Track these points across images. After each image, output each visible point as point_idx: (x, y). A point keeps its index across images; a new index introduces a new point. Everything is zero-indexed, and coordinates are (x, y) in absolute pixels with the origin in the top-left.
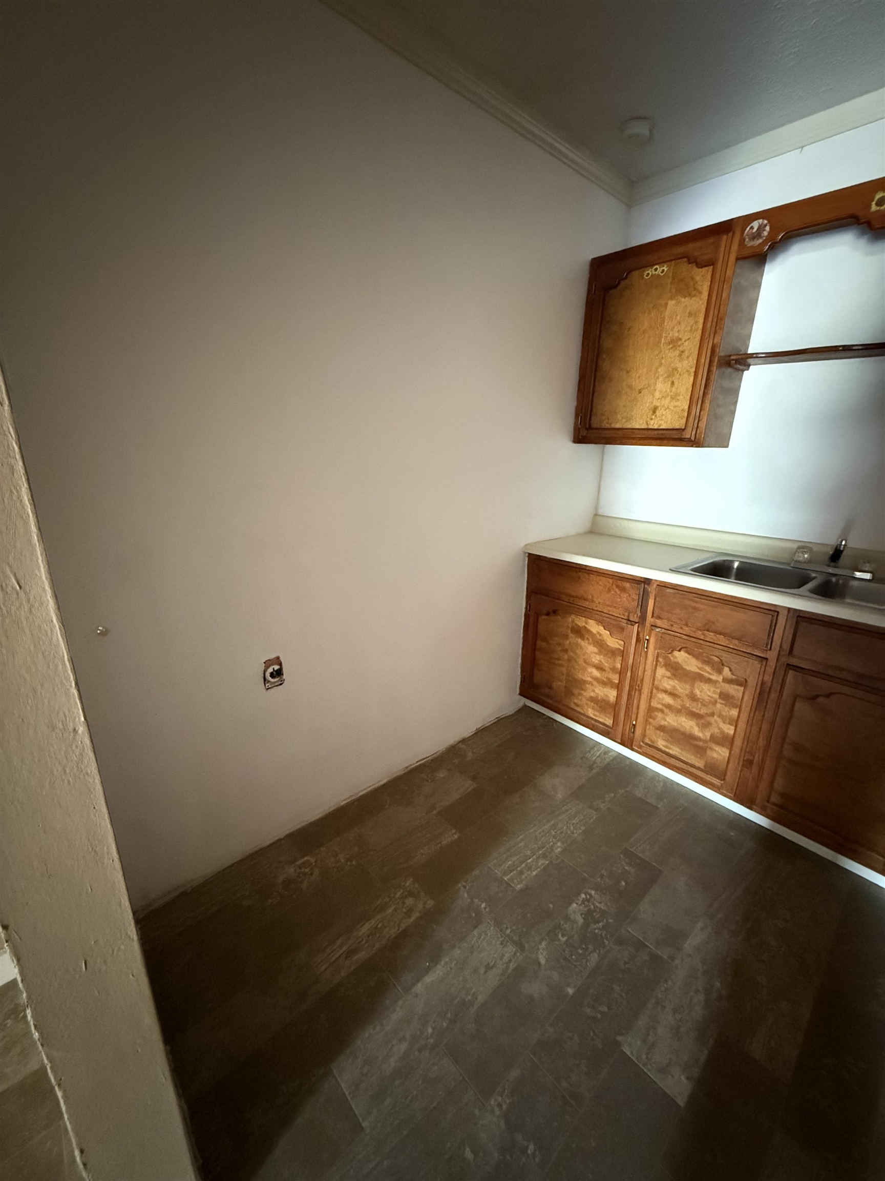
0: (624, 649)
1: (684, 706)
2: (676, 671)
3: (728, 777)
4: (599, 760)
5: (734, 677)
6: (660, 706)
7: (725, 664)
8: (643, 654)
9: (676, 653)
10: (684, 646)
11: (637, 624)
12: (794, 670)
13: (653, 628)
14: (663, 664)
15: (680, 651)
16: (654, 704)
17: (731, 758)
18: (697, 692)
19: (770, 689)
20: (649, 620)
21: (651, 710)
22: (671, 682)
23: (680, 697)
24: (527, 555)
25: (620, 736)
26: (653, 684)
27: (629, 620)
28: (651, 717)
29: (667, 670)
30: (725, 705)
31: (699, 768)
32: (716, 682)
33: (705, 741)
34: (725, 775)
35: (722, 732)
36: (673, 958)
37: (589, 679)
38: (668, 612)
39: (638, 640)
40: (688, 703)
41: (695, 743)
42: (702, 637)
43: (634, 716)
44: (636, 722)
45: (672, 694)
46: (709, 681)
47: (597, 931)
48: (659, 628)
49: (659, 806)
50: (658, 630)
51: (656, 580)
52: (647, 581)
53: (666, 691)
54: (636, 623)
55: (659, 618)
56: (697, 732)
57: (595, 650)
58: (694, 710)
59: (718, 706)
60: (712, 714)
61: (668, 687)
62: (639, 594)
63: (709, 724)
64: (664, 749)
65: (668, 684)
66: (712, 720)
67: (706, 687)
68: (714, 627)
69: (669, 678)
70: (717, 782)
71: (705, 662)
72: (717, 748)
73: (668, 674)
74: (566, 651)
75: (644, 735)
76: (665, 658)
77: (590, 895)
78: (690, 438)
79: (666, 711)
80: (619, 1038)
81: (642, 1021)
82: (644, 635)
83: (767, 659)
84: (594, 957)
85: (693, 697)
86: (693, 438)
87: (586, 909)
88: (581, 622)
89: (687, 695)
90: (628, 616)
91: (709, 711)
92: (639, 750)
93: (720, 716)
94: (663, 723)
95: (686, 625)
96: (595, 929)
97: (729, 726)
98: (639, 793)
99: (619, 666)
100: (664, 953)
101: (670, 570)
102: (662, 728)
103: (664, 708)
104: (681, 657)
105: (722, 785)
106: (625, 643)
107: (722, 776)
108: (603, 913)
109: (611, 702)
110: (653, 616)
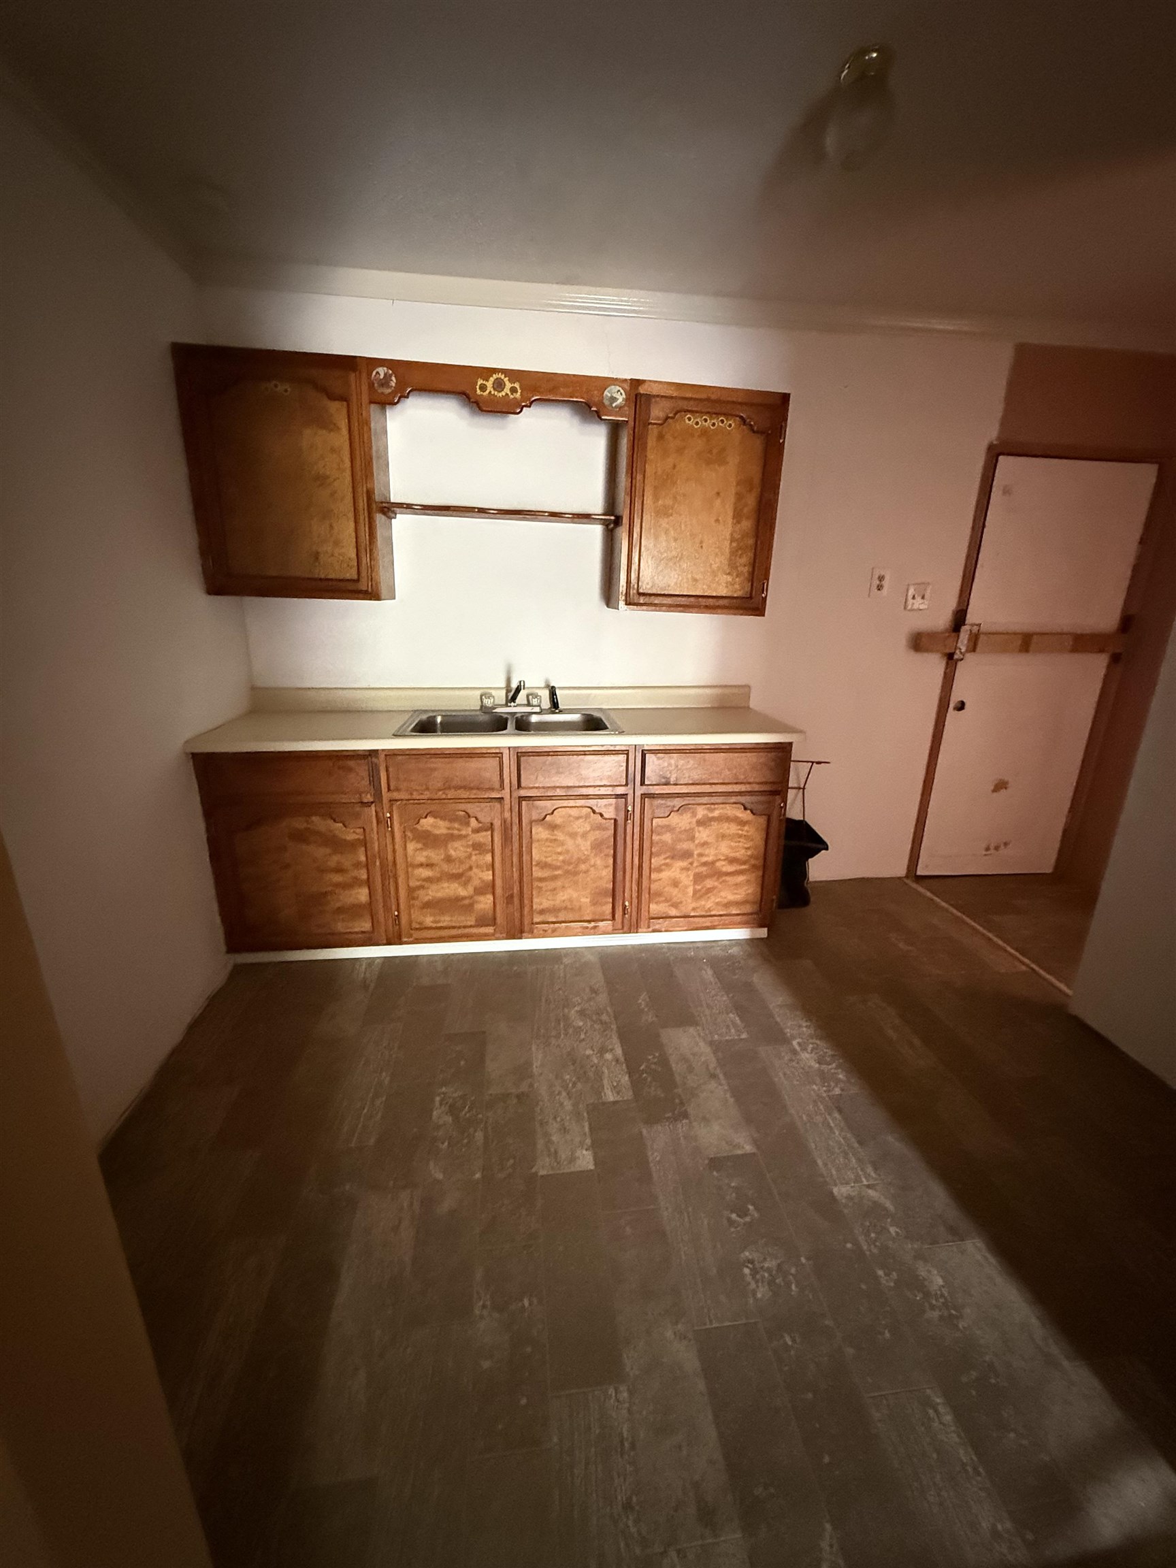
0: (365, 837)
1: (442, 872)
2: (428, 840)
3: (499, 921)
4: (368, 975)
5: (481, 825)
6: (418, 883)
7: (471, 814)
8: (388, 834)
9: (423, 821)
10: (428, 811)
11: (373, 805)
12: (525, 800)
13: (393, 802)
14: (411, 838)
15: (426, 817)
16: (413, 883)
17: (497, 901)
18: (452, 852)
19: (511, 825)
20: (386, 795)
21: (411, 891)
22: (425, 853)
23: (436, 865)
24: (191, 756)
25: (384, 937)
26: (407, 862)
27: (362, 802)
28: (413, 898)
29: (417, 842)
30: (480, 854)
31: (471, 926)
32: (466, 836)
33: (471, 897)
34: (495, 919)
35: (483, 881)
36: (531, 1085)
37: (330, 889)
38: (405, 780)
39: (378, 822)
40: (445, 867)
41: (460, 903)
42: (444, 796)
43: (394, 907)
44: (398, 912)
45: (430, 865)
46: (460, 837)
47: (468, 1115)
48: (399, 800)
49: (449, 982)
50: (399, 803)
51: (383, 750)
52: (373, 753)
53: (421, 865)
54: (372, 803)
55: (398, 790)
56: (462, 892)
57: (328, 851)
58: (454, 871)
59: (474, 858)
60: (471, 868)
61: (423, 860)
62: (369, 770)
63: (469, 880)
64: (434, 925)
65: (421, 858)
66: (471, 873)
67: (457, 844)
68: (454, 783)
69: (421, 849)
70: (490, 930)
71: (451, 821)
72: (481, 898)
73: (419, 846)
74: (287, 866)
75: (410, 922)
76: (414, 830)
77: (443, 1093)
78: (367, 591)
79: (426, 885)
80: (534, 1170)
81: (540, 1143)
82: (383, 814)
83: (503, 798)
84: (479, 1135)
85: (449, 859)
86: (370, 590)
87: (447, 1107)
88: (299, 823)
89: (443, 860)
90: (361, 798)
91: (467, 866)
92: (411, 939)
93: (478, 866)
94: (426, 899)
95: (427, 789)
96: (465, 1115)
97: (487, 872)
98: (425, 981)
99: (363, 858)
100: (524, 1087)
101: (394, 735)
102: (427, 905)
103: (423, 883)
104: (427, 823)
105: (495, 930)
106: (364, 830)
107: (493, 922)
108: (463, 1097)
109: (364, 902)
110: (389, 790)
